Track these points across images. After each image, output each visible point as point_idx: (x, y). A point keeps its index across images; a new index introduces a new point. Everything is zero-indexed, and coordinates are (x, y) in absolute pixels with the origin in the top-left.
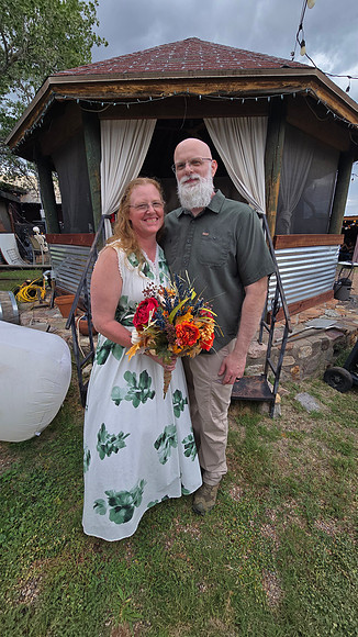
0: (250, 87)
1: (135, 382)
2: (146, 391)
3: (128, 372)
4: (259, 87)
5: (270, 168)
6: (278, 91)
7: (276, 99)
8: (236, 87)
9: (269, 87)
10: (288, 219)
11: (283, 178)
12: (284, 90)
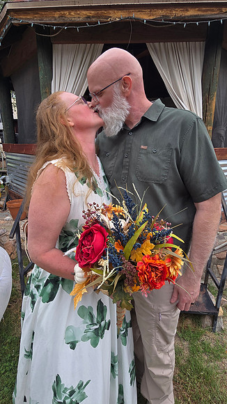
0: (191, 12)
1: (92, 317)
2: (103, 323)
3: (82, 308)
4: (200, 13)
5: (208, 87)
6: (218, 16)
7: (216, 23)
8: (178, 13)
9: (209, 13)
10: (223, 133)
11: (218, 96)
12: (223, 16)
